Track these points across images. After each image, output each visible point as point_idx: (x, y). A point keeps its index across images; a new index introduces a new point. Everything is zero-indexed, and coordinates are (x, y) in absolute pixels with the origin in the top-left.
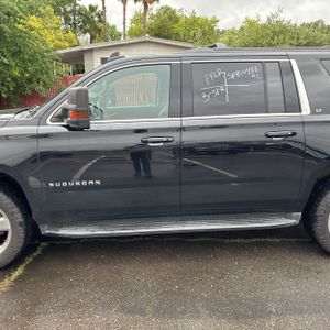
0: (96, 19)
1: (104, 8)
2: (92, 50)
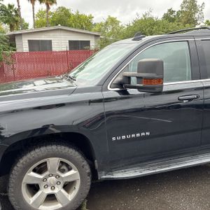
0: (14, 13)
1: (19, 6)
2: (21, 34)
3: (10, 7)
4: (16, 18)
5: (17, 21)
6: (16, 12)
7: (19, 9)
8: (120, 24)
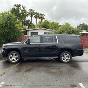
3: (29, 20)
4: (30, 24)
5: (30, 25)
6: (30, 22)
7: (31, 21)
8: (70, 25)
